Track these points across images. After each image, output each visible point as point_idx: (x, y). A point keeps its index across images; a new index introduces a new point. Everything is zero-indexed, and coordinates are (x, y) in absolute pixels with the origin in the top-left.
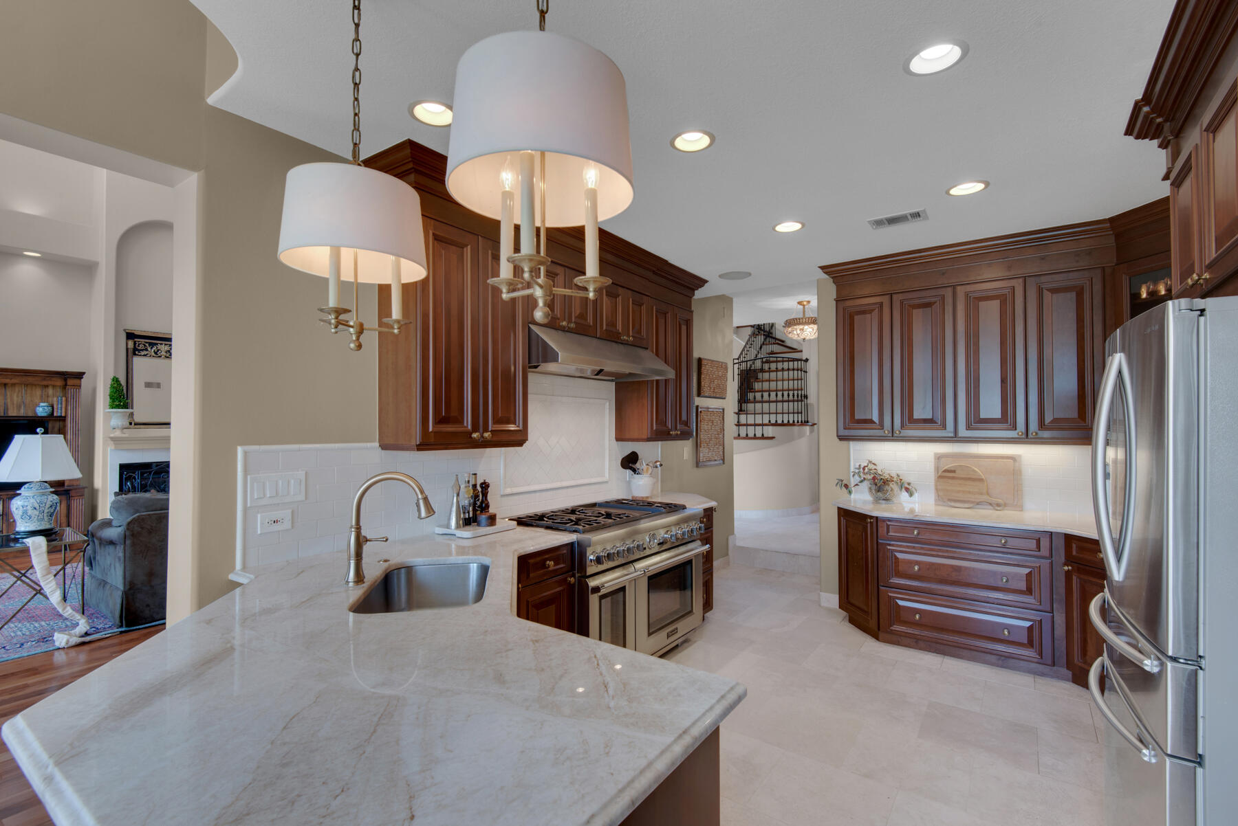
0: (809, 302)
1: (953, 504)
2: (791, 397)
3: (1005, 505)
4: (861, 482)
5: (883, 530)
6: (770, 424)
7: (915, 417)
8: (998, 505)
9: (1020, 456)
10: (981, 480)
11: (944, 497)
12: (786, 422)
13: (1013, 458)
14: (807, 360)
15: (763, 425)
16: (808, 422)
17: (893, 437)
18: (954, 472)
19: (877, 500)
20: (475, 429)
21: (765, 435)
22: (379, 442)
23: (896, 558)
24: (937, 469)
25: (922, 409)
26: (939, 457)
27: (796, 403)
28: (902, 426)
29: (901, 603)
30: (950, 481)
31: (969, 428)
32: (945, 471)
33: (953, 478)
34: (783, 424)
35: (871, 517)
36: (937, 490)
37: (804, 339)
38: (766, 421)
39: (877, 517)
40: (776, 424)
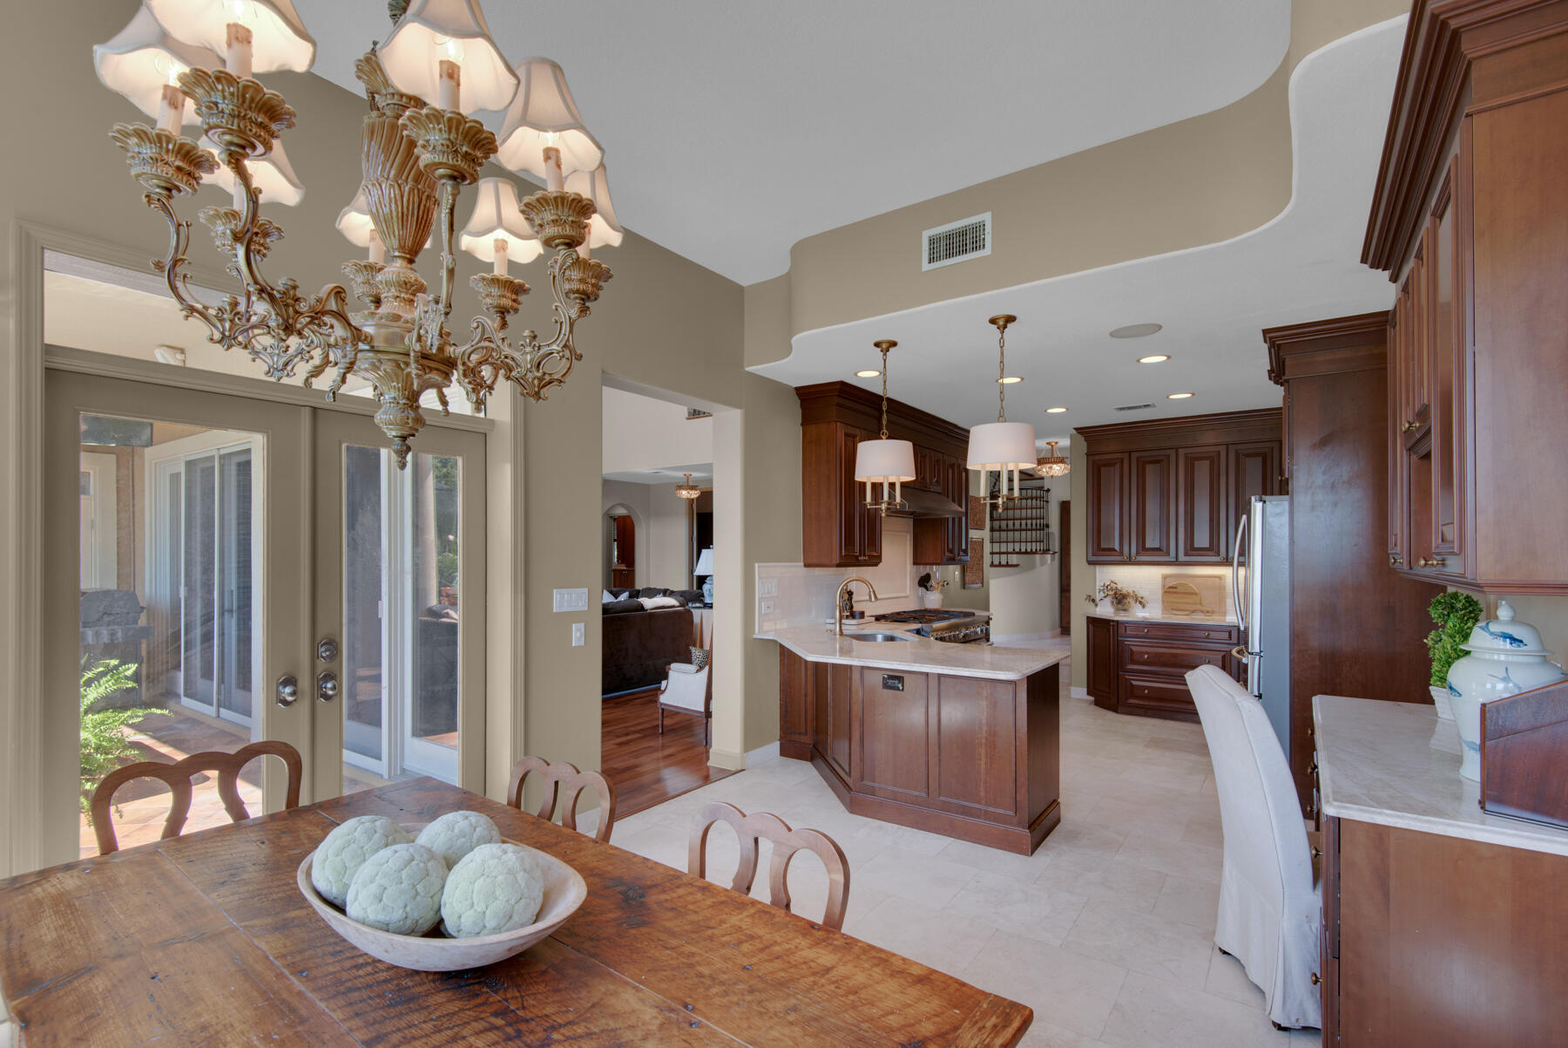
0: (1057, 443)
1: (1175, 612)
2: (1034, 527)
3: (1213, 612)
4: (1105, 597)
5: (1122, 631)
6: (1014, 552)
7: (1148, 546)
8: (1208, 612)
9: (1224, 576)
10: (1196, 594)
11: (1168, 607)
12: (1029, 550)
13: (1220, 577)
14: (1048, 490)
15: (1007, 553)
16: (1049, 550)
17: (1129, 562)
18: (1175, 588)
19: (1117, 610)
20: (860, 555)
21: (1010, 563)
22: (804, 562)
23: (1131, 650)
24: (1164, 586)
25: (1151, 542)
26: (1165, 577)
27: (1038, 532)
28: (1137, 554)
29: (1134, 683)
30: (1175, 595)
31: (1186, 554)
32: (1170, 587)
33: (1176, 593)
34: (1026, 553)
35: (1113, 621)
36: (1163, 602)
37: (1052, 476)
38: (1010, 550)
39: (1117, 621)
40: (1020, 553)
